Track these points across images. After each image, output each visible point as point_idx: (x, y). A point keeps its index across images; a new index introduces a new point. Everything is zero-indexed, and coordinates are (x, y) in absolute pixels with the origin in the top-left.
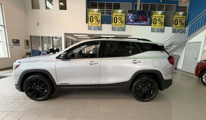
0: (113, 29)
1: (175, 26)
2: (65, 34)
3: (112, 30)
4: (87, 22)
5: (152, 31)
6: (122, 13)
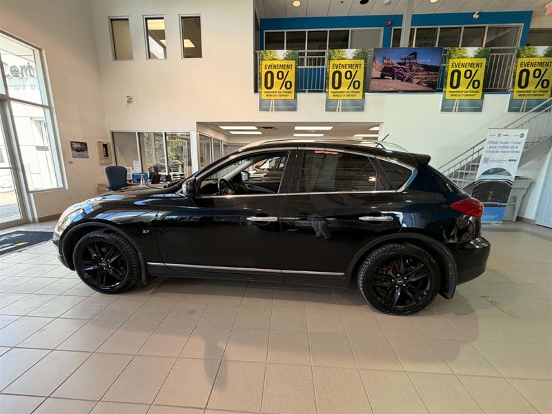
0: (330, 107)
1: (519, 92)
2: (198, 124)
5: (443, 109)
6: (354, 58)
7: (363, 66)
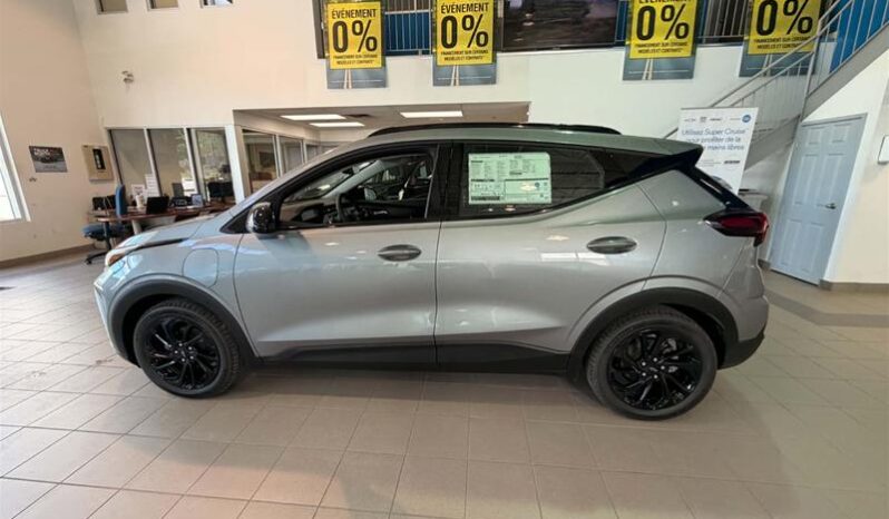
0: (441, 78)
1: (758, 41)
2: (238, 114)
3: (435, 85)
4: (321, 55)
5: (627, 77)
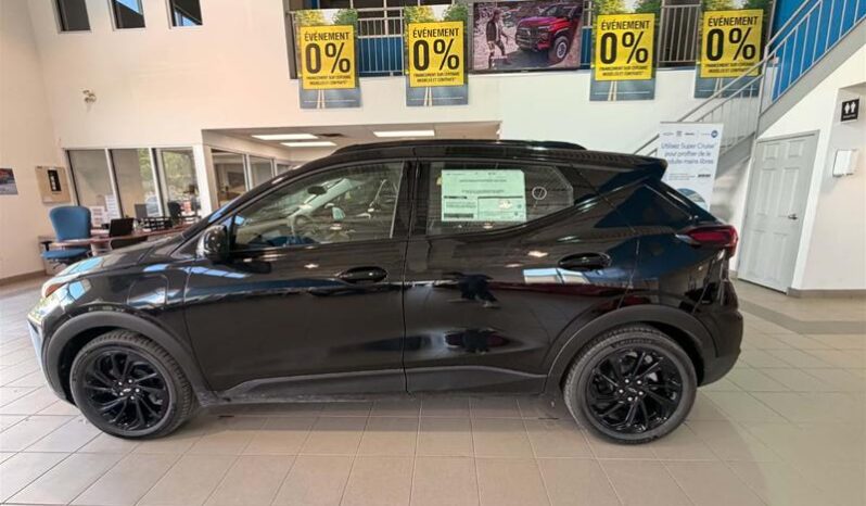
0: (414, 99)
1: (708, 66)
2: (207, 133)
3: (408, 105)
5: (593, 98)
6: (447, 19)
7: (461, 31)
